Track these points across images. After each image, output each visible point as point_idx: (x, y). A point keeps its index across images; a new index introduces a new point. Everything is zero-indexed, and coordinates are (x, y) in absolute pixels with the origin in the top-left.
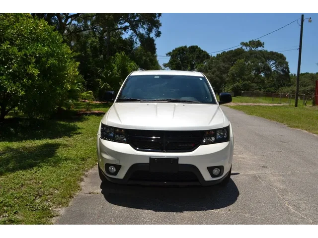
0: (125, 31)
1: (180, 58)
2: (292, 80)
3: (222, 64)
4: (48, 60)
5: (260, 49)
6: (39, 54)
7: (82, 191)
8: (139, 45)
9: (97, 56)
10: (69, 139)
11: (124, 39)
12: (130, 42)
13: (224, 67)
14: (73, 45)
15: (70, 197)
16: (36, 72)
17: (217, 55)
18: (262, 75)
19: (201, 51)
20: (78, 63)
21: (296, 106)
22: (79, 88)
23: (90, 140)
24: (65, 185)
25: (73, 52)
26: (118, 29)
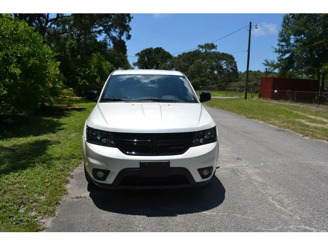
0: (99, 34)
1: (147, 58)
2: (239, 77)
3: (182, 63)
4: (29, 60)
5: (213, 50)
6: (21, 54)
7: (69, 195)
8: (112, 47)
9: (75, 56)
10: (53, 135)
11: (98, 41)
12: (104, 44)
13: (184, 65)
14: (53, 46)
15: (57, 203)
16: (18, 71)
17: (179, 55)
18: (216, 72)
19: (165, 52)
20: (59, 63)
21: (246, 98)
22: (60, 85)
23: (73, 135)
24: (51, 189)
25: (54, 52)
26: (93, 32)
